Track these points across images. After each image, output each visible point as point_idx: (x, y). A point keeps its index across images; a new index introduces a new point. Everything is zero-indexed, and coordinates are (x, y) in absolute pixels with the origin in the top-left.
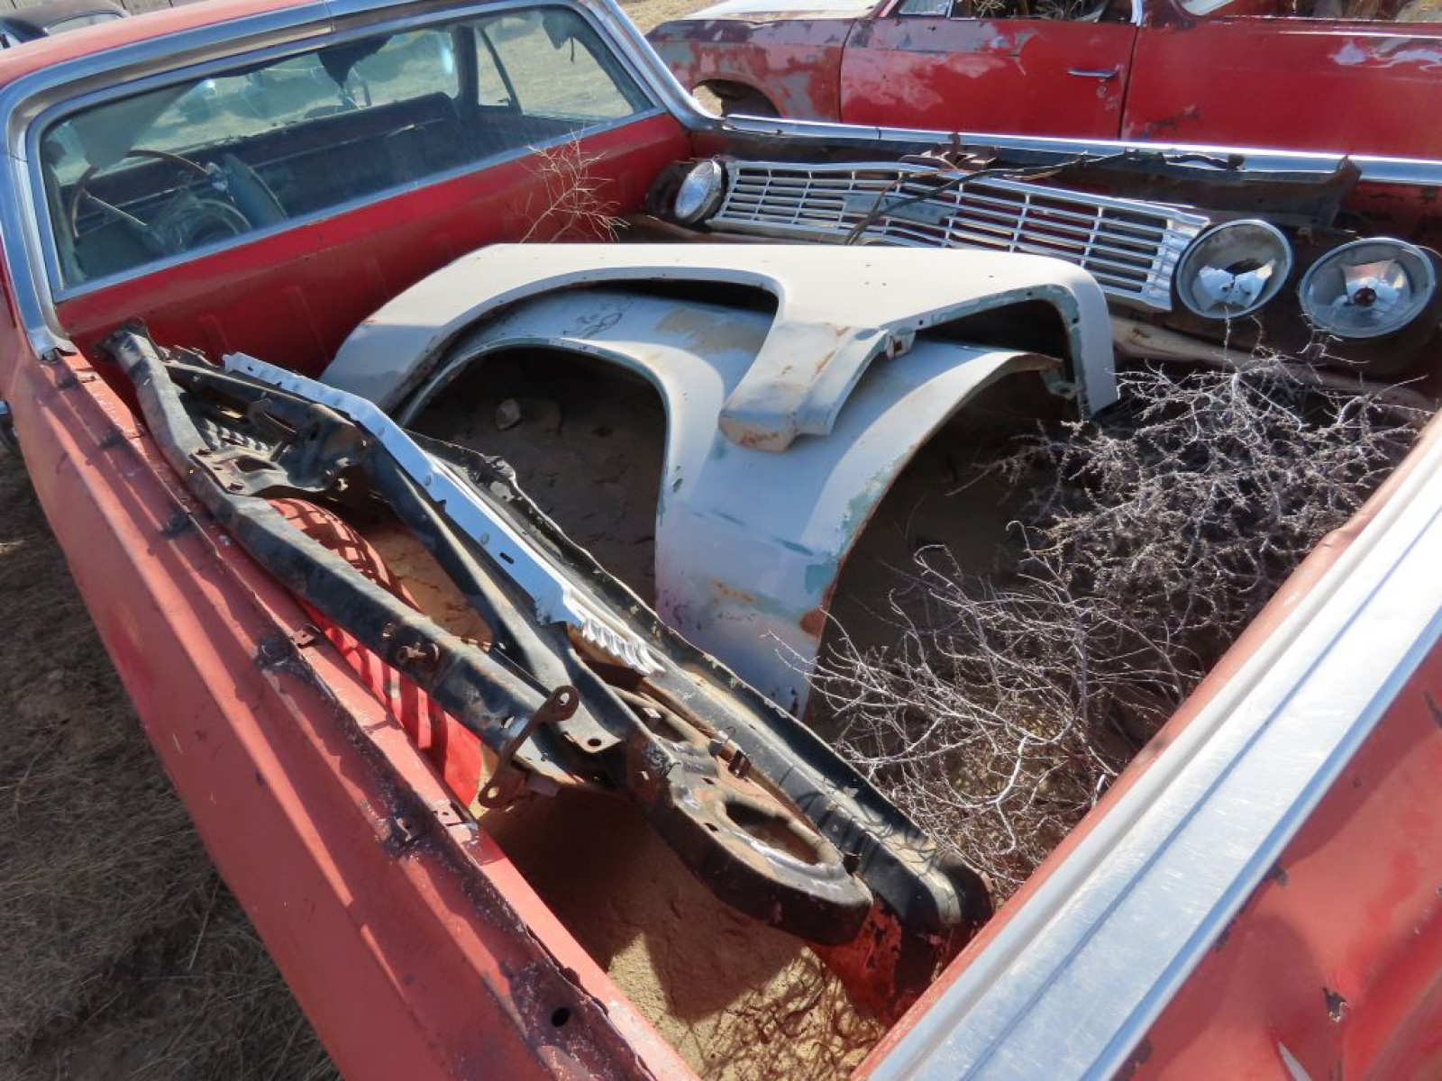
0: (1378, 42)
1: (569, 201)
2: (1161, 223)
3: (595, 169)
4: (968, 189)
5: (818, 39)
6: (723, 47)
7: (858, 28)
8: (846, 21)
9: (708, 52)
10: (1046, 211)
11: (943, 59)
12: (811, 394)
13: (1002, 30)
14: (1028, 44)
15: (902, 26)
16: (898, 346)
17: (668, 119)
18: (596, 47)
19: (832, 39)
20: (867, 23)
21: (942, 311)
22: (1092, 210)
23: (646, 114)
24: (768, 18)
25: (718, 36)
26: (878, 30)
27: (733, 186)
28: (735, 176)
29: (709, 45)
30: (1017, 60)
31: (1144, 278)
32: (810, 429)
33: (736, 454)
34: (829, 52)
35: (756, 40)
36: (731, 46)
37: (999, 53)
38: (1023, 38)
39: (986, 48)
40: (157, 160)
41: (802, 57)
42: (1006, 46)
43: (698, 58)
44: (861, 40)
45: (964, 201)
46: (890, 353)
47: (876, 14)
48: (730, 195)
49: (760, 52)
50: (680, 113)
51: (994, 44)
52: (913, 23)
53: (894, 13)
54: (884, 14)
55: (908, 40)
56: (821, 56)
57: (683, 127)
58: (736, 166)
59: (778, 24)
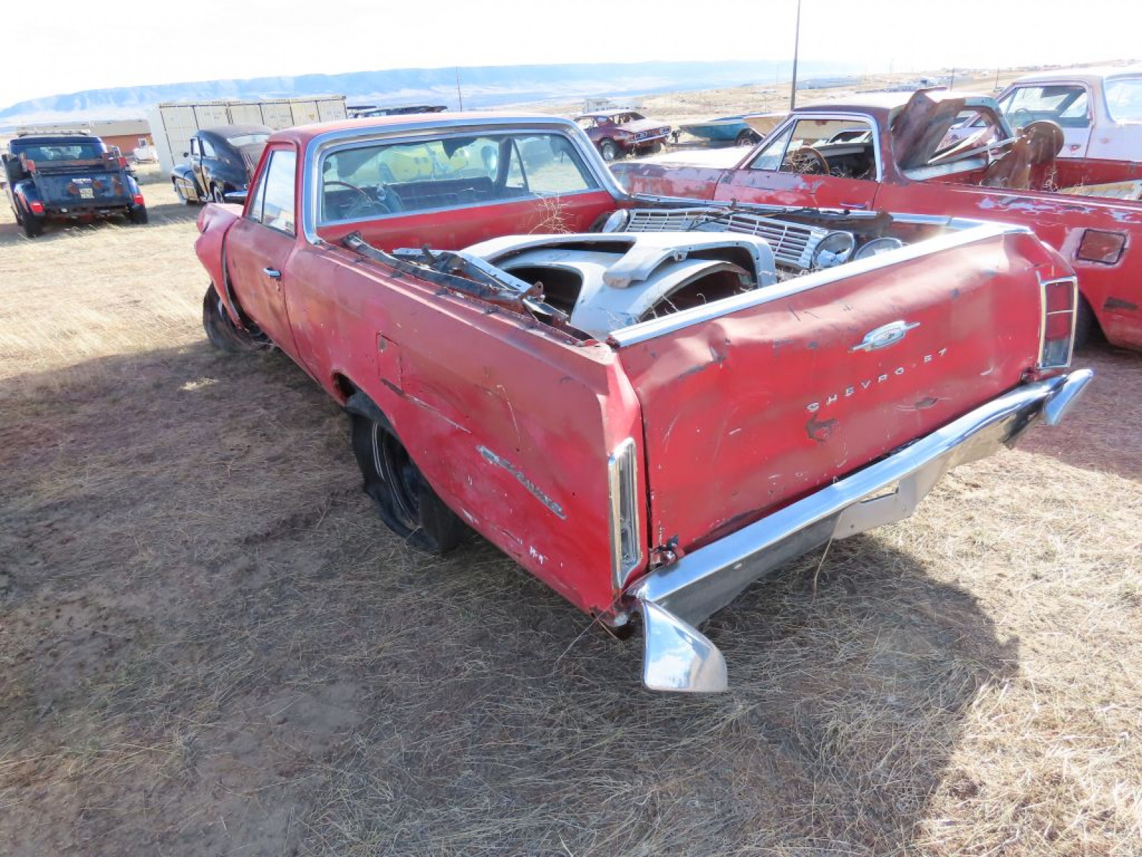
0: (1002, 198)
1: (551, 223)
2: (808, 232)
3: (565, 210)
4: (735, 219)
5: (703, 178)
6: (648, 179)
7: (727, 173)
8: (720, 170)
9: (639, 181)
10: (765, 228)
11: (772, 193)
12: (640, 266)
13: (806, 180)
14: (819, 189)
15: (751, 175)
16: (680, 257)
17: (606, 194)
18: (575, 157)
19: (711, 178)
20: (732, 172)
21: (699, 245)
22: (782, 228)
23: (595, 190)
24: (677, 165)
25: (646, 173)
26: (738, 176)
27: (632, 220)
28: (633, 216)
29: (640, 177)
30: (813, 196)
31: (800, 255)
32: (638, 278)
33: (609, 291)
34: (709, 185)
35: (667, 176)
36: (652, 178)
37: (803, 192)
38: (816, 185)
39: (796, 189)
40: (348, 188)
41: (693, 187)
42: (808, 188)
43: (633, 184)
44: (727, 180)
45: (732, 224)
46: (676, 258)
47: (737, 168)
48: (630, 224)
49: (669, 183)
50: (612, 191)
51: (801, 187)
52: (756, 173)
53: (748, 168)
54: (742, 167)
55: (754, 181)
56: (704, 187)
57: (613, 198)
58: (634, 212)
59: (682, 169)
